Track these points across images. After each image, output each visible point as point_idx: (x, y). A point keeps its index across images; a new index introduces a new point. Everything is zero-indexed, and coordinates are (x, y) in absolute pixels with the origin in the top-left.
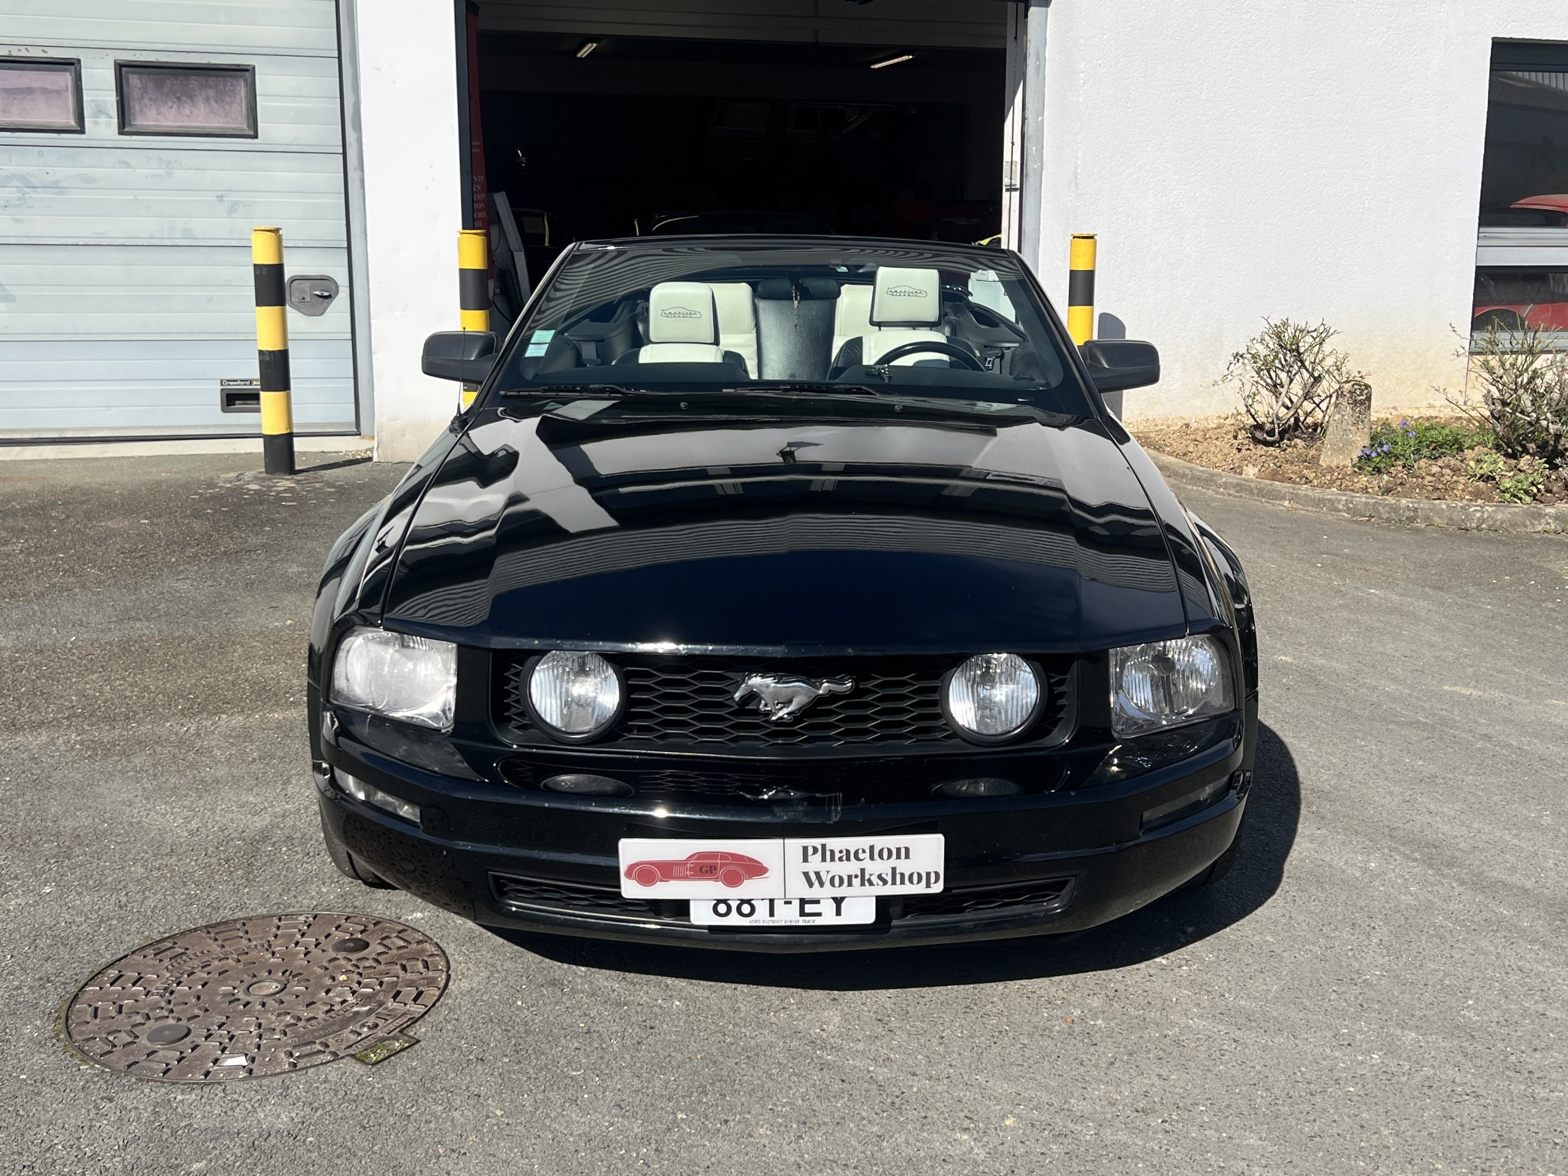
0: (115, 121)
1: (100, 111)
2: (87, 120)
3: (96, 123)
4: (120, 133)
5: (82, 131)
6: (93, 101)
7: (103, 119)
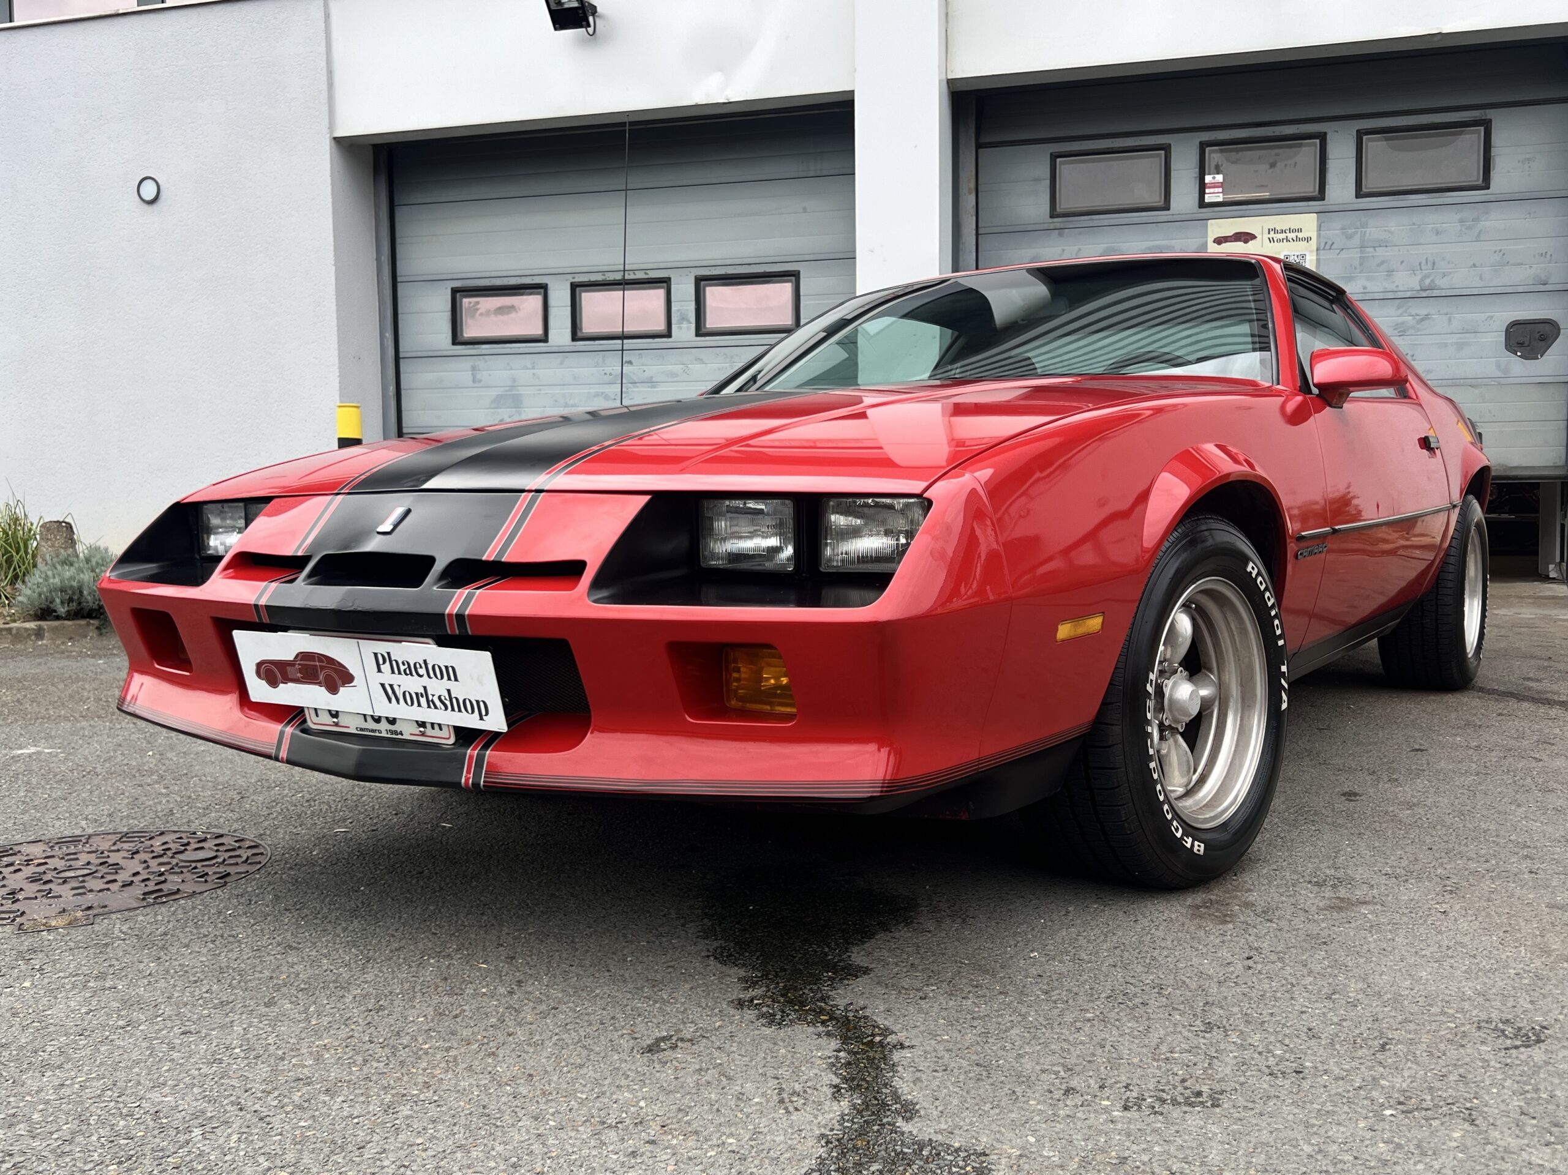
0: (693, 325)
1: (683, 319)
2: (673, 326)
3: (680, 328)
4: (698, 335)
5: (668, 334)
6: (678, 310)
7: (685, 325)
